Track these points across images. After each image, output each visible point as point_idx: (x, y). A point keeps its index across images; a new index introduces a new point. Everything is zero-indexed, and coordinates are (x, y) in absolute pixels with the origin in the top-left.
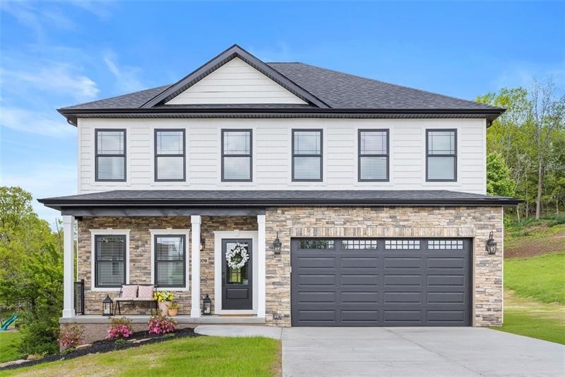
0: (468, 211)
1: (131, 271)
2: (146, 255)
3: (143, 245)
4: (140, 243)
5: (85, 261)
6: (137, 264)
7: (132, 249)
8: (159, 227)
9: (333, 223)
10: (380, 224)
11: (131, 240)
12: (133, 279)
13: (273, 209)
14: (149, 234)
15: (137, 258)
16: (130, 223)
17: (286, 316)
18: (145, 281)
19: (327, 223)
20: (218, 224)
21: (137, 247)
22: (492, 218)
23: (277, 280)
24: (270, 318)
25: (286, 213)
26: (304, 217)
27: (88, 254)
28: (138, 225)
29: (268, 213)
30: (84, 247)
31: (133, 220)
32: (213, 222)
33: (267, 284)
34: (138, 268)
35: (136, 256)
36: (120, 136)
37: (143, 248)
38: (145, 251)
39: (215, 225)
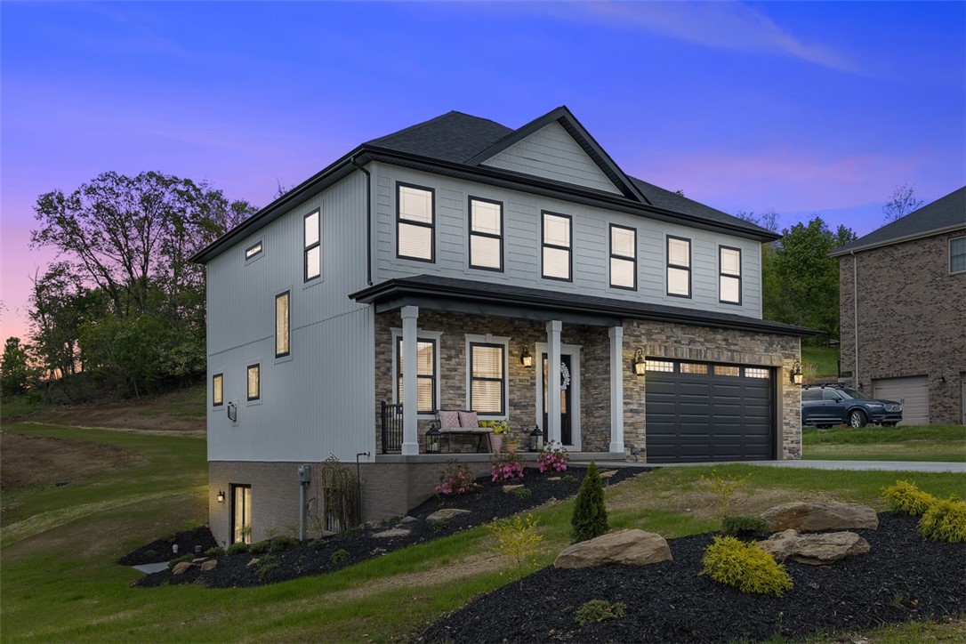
0: (778, 339)
1: (442, 391)
2: (460, 369)
3: (457, 356)
4: (453, 352)
5: (385, 374)
6: (450, 382)
7: (443, 360)
8: (475, 331)
9: (680, 343)
10: (717, 347)
11: (441, 347)
12: (446, 402)
13: (629, 320)
14: (464, 340)
15: (449, 373)
16: (441, 323)
17: (642, 450)
18: (460, 406)
19: (675, 342)
20: (539, 334)
21: (449, 358)
22: (793, 347)
23: (635, 407)
24: (629, 453)
25: (641, 326)
26: (656, 333)
27: (388, 364)
28: (451, 326)
29: (625, 325)
30: (383, 353)
31: (445, 319)
32: (535, 331)
33: (625, 412)
34: (452, 387)
35: (449, 370)
36: (427, 197)
37: (457, 360)
38: (459, 364)
39: (536, 334)
